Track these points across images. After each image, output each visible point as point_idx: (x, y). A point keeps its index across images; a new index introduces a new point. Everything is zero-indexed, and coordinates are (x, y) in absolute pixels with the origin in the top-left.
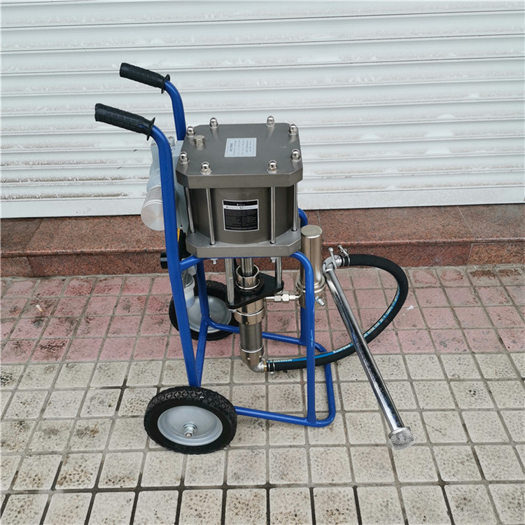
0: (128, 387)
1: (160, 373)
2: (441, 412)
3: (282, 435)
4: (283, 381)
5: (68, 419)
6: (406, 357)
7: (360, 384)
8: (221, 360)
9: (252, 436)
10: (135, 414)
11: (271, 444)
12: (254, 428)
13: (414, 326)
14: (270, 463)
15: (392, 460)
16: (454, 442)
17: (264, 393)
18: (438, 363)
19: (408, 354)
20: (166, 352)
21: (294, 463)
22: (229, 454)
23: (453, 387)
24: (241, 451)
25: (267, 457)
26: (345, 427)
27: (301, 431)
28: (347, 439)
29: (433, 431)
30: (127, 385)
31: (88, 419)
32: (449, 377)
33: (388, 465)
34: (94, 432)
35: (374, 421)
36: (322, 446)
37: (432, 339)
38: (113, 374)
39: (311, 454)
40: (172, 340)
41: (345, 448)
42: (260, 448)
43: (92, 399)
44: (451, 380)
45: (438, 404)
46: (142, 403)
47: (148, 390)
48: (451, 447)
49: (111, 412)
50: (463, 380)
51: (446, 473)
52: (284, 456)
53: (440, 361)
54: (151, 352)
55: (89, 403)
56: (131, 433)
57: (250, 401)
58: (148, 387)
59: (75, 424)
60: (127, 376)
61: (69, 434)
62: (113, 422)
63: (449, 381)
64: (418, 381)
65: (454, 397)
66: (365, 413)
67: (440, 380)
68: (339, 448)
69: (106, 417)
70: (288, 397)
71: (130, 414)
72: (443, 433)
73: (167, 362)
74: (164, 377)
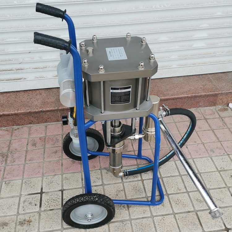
0: (44, 192)
1: (61, 182)
2: (219, 189)
3: (137, 211)
4: (132, 180)
5: (12, 215)
6: (195, 160)
7: (173, 178)
8: (94, 171)
9: (121, 214)
10: (52, 208)
11: (132, 217)
12: (121, 209)
13: (195, 142)
14: (134, 229)
15: (199, 219)
16: (228, 205)
17: (122, 188)
18: (212, 162)
19: (195, 158)
20: (62, 169)
21: (147, 227)
22: (110, 226)
23: (222, 175)
24: (116, 224)
25: (132, 225)
26: (170, 203)
27: (147, 208)
28: (173, 210)
29: (217, 200)
30: (43, 191)
31: (24, 214)
32: (219, 169)
33: (198, 223)
34: (29, 222)
35: (185, 198)
36: (160, 216)
37: (206, 148)
38: (34, 186)
39: (155, 221)
40: (64, 162)
41: (173, 216)
42: (126, 220)
43: (24, 202)
44: (220, 171)
45: (216, 185)
46: (54, 201)
47: (56, 193)
48: (228, 208)
49: (37, 209)
50: (226, 170)
51: (228, 223)
52: (141, 224)
53: (213, 161)
54: (53, 170)
55: (23, 204)
56: (52, 220)
57: (116, 194)
58: (56, 191)
59: (17, 218)
60: (42, 186)
61: (14, 225)
62: (40, 215)
63: (219, 172)
64: (204, 173)
65: (223, 180)
66: (179, 194)
67: (214, 172)
68: (169, 216)
69: (35, 212)
70: (136, 189)
71: (49, 209)
72: (222, 201)
73: (64, 176)
74: (64, 184)
